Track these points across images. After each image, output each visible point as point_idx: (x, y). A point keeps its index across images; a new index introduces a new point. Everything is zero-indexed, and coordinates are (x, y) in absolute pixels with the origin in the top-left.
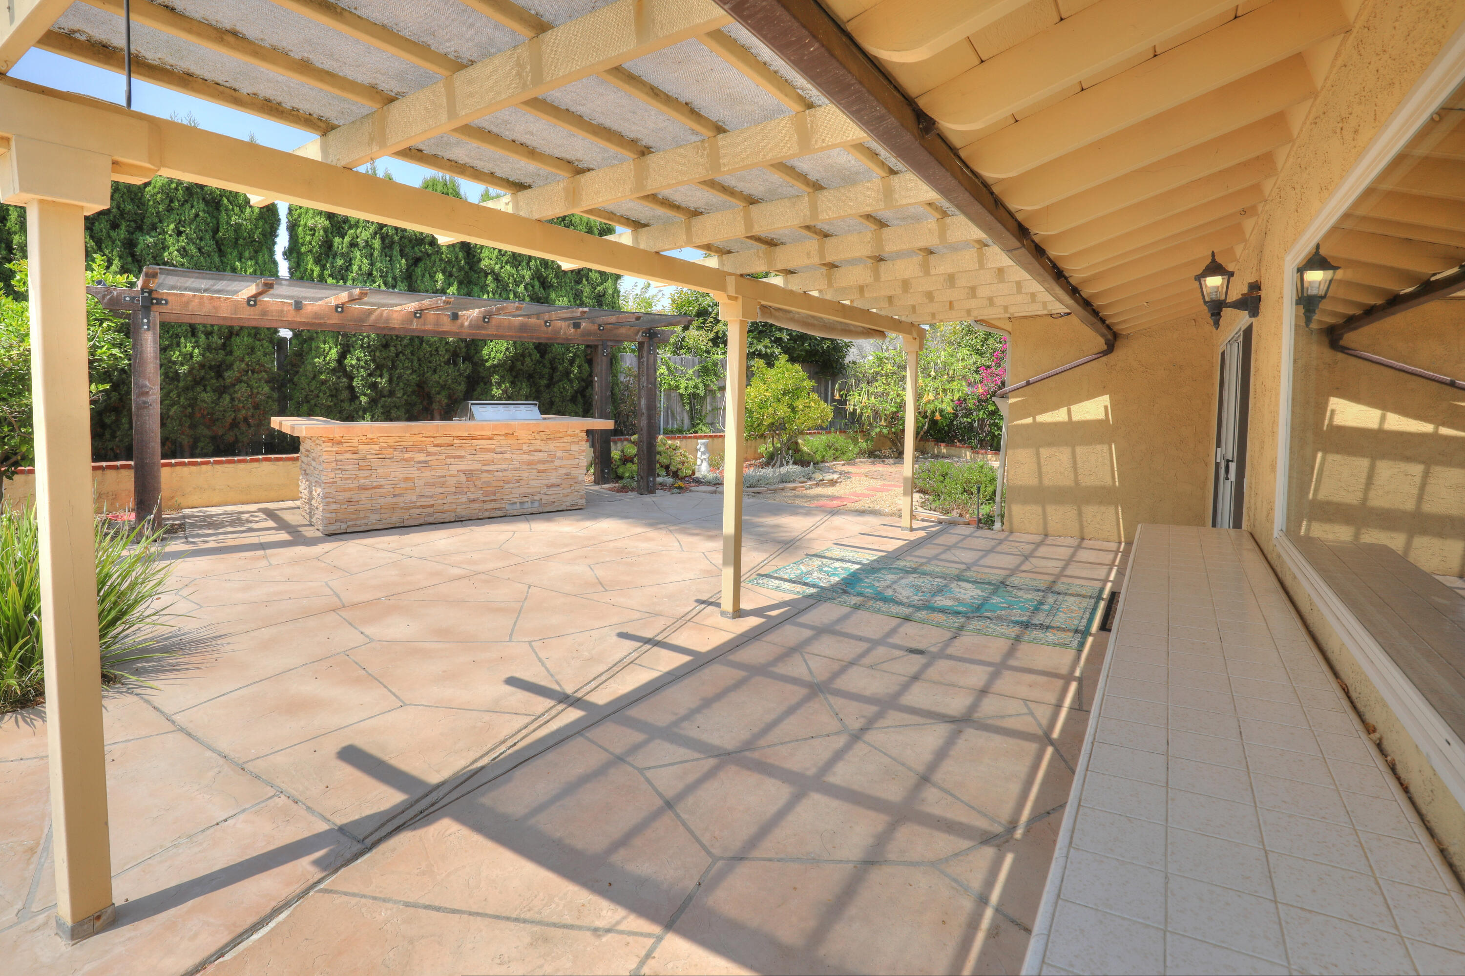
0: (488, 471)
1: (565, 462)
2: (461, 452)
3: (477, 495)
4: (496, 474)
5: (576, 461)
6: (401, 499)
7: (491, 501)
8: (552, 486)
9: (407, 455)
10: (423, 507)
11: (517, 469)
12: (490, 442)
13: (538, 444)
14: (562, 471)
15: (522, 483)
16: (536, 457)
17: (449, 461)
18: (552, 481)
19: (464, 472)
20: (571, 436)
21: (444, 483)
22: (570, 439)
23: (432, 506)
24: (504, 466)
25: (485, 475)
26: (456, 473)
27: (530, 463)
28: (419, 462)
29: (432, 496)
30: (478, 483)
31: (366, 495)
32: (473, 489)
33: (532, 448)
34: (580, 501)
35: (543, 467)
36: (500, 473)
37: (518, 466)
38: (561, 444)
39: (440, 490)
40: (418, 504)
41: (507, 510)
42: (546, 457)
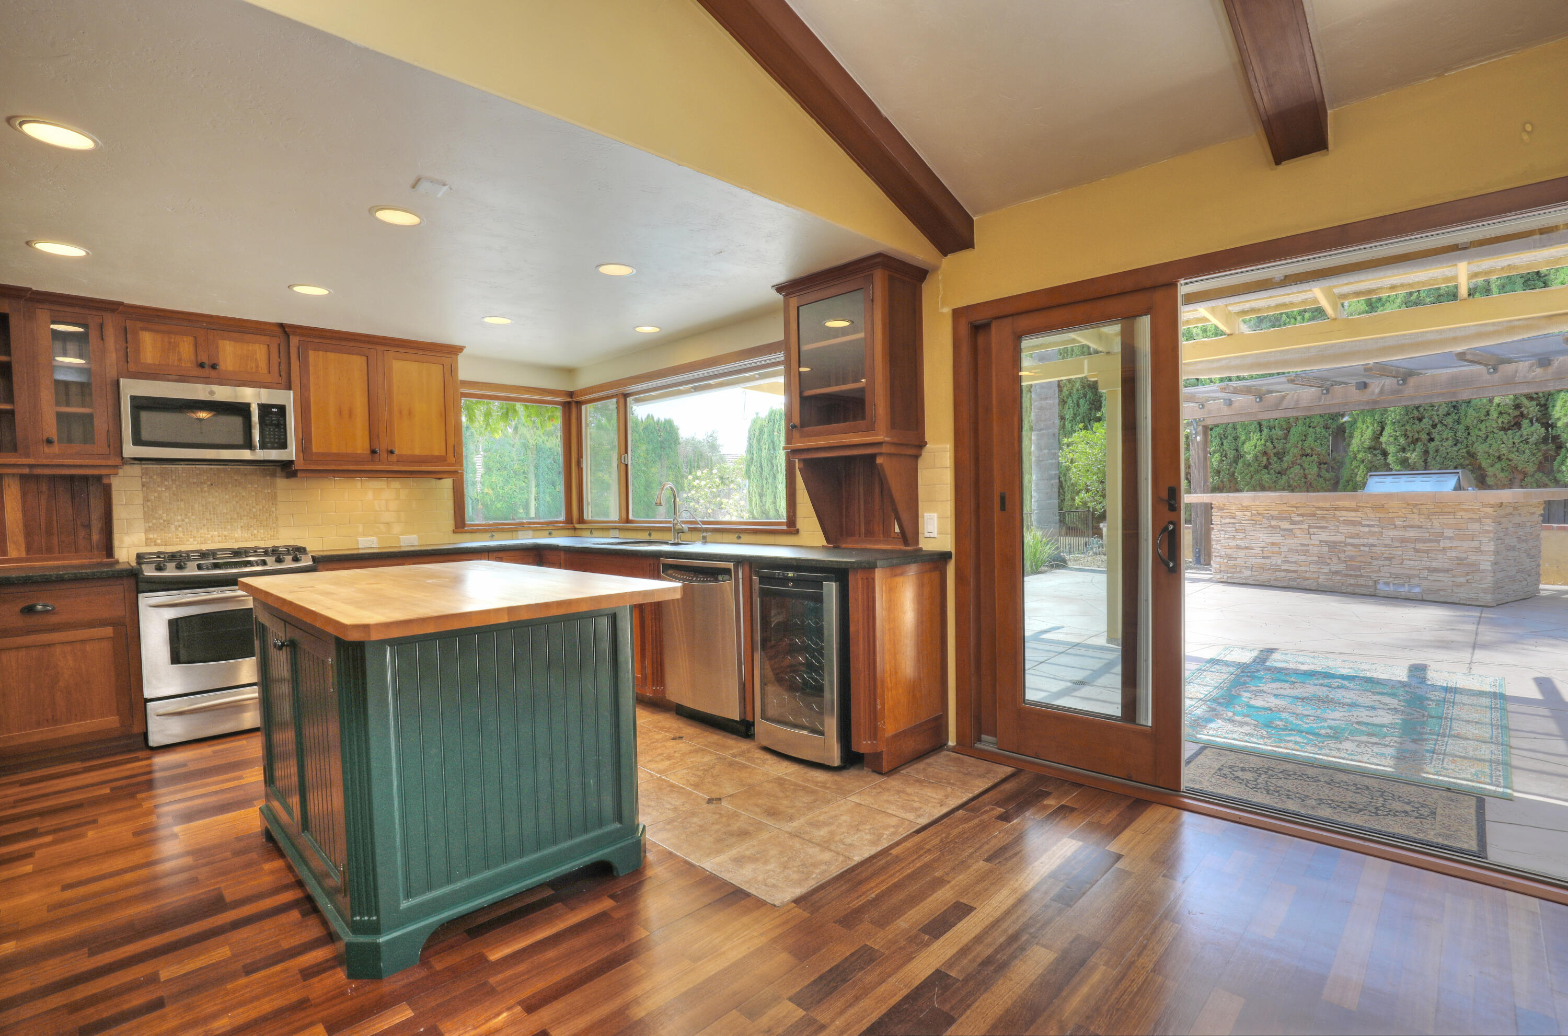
0: (1352, 545)
1: (1456, 544)
2: (1323, 523)
3: (1341, 567)
4: (1362, 548)
5: (1475, 544)
6: (1268, 561)
7: (1356, 576)
8: (1435, 570)
9: (1273, 523)
10: (1286, 571)
11: (1386, 546)
12: (1353, 514)
13: (1416, 519)
14: (1453, 554)
15: (1395, 561)
16: (1411, 534)
17: (1312, 530)
18: (1434, 564)
19: (1326, 542)
20: (1466, 511)
21: (1307, 551)
22: (1466, 515)
23: (1296, 571)
24: (1371, 541)
25: (1350, 548)
26: (1318, 543)
27: (1403, 541)
28: (1285, 530)
29: (1296, 562)
30: (1342, 556)
31: (1242, 553)
32: (1335, 561)
33: (1405, 524)
34: (1482, 595)
35: (1420, 546)
36: (1367, 549)
37: (1388, 542)
38: (1455, 521)
39: (1303, 558)
40: (1283, 568)
41: (1376, 589)
42: (1428, 535)
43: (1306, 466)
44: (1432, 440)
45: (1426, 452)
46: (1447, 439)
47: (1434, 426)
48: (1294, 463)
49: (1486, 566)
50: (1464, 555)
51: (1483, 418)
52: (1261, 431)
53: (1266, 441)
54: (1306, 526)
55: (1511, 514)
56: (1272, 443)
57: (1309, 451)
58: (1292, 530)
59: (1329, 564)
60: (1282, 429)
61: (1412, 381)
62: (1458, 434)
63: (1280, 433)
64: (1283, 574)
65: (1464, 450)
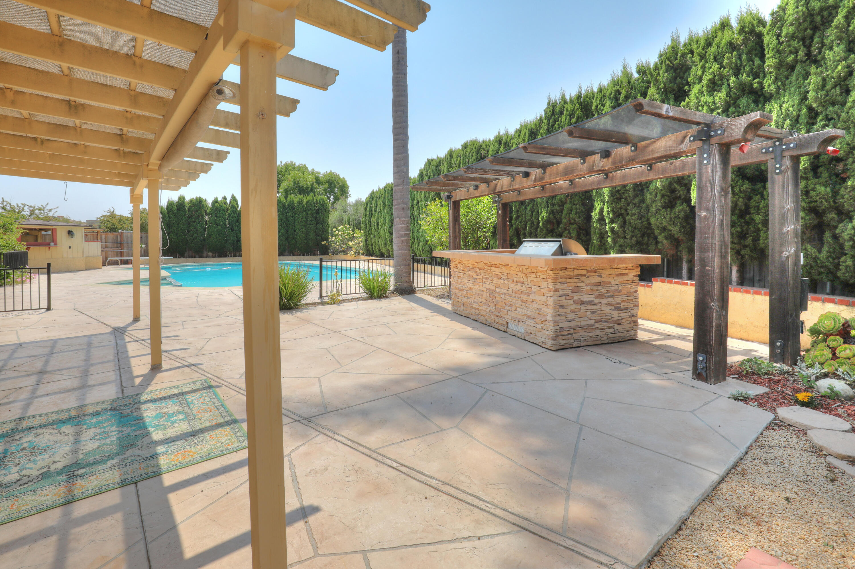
0: (498, 293)
1: (537, 297)
2: (486, 275)
3: (494, 309)
5: (544, 299)
6: (469, 300)
7: (500, 316)
8: (529, 317)
9: (470, 273)
10: (475, 308)
11: (510, 295)
13: (521, 277)
14: (535, 306)
15: (514, 308)
16: (519, 287)
17: (484, 280)
18: (529, 313)
19: (488, 290)
20: (542, 272)
21: (482, 295)
22: (542, 276)
23: (478, 309)
24: (505, 291)
25: (497, 295)
26: (485, 289)
27: (516, 292)
28: (474, 279)
29: (478, 303)
30: (494, 300)
32: (492, 304)
33: (517, 279)
34: (547, 340)
35: (524, 297)
36: (502, 296)
37: (511, 292)
38: (535, 279)
39: (480, 300)
40: (474, 306)
41: (507, 327)
42: (525, 289)
43: (571, 231)
44: (628, 214)
45: (625, 222)
46: (635, 214)
47: (628, 205)
48: (565, 229)
49: (549, 318)
50: (540, 307)
51: (654, 198)
52: (548, 207)
53: (550, 214)
54: (481, 277)
55: (585, 275)
56: (554, 215)
57: (572, 221)
58: (476, 279)
59: (489, 306)
60: (559, 206)
61: (548, 170)
62: (642, 210)
63: (558, 208)
64: (474, 310)
65: (646, 223)
